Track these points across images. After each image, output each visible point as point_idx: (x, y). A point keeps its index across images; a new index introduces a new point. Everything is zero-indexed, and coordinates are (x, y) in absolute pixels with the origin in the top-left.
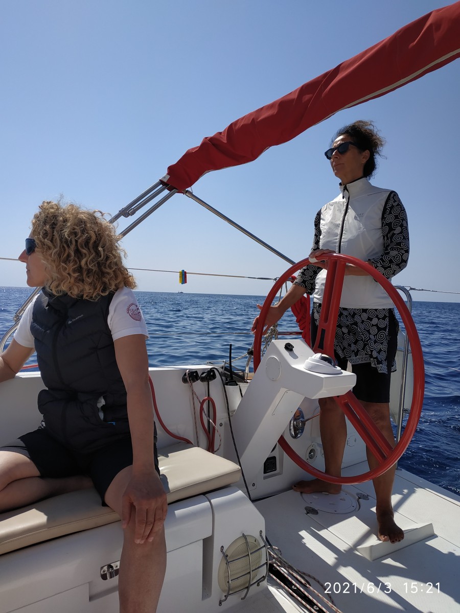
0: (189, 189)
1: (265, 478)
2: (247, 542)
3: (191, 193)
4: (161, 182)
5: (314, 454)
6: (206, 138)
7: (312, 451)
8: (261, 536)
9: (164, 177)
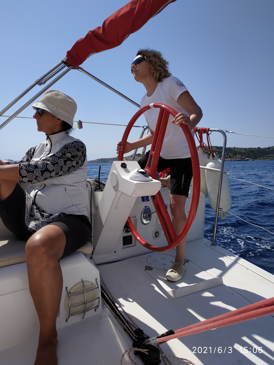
0: (80, 66)
1: (123, 248)
2: (84, 285)
3: (82, 69)
4: (63, 62)
5: (158, 235)
6: (90, 31)
7: (157, 232)
8: (96, 281)
9: (64, 59)
